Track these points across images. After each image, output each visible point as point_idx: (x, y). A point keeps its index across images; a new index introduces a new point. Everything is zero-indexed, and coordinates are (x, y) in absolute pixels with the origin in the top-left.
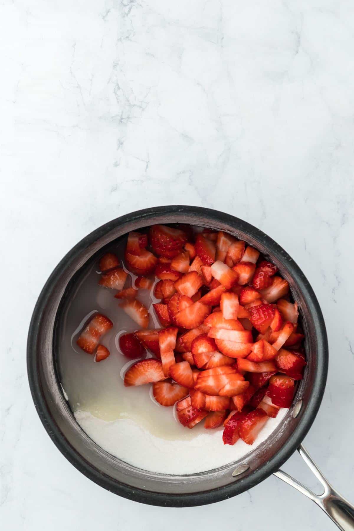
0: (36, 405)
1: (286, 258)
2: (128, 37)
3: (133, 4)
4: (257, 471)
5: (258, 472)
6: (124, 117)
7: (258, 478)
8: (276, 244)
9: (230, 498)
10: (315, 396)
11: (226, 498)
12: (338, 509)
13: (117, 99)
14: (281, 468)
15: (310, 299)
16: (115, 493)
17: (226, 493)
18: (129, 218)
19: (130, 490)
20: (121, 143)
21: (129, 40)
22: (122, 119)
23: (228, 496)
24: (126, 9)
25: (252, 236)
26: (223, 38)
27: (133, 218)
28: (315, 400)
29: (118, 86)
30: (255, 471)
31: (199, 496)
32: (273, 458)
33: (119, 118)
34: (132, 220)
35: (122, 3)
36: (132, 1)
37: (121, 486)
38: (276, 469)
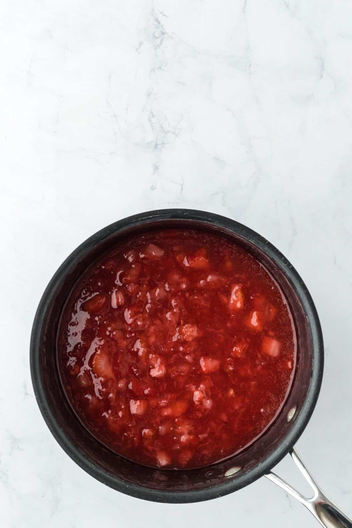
0: (36, 397)
1: (286, 265)
2: (160, 68)
3: (164, 36)
5: (250, 473)
7: (250, 479)
8: (278, 250)
9: (221, 496)
10: (309, 401)
11: (218, 497)
12: (327, 513)
13: (152, 126)
14: (272, 470)
15: (308, 306)
16: (110, 487)
17: (217, 492)
18: (135, 219)
19: (124, 484)
20: (156, 168)
21: (161, 70)
22: (157, 144)
23: (220, 494)
24: (158, 41)
25: (255, 242)
27: (140, 219)
28: (309, 405)
29: (153, 114)
30: (247, 472)
32: (265, 460)
33: (154, 144)
34: (138, 221)
35: (154, 35)
36: (163, 34)
37: (116, 480)
38: (267, 471)
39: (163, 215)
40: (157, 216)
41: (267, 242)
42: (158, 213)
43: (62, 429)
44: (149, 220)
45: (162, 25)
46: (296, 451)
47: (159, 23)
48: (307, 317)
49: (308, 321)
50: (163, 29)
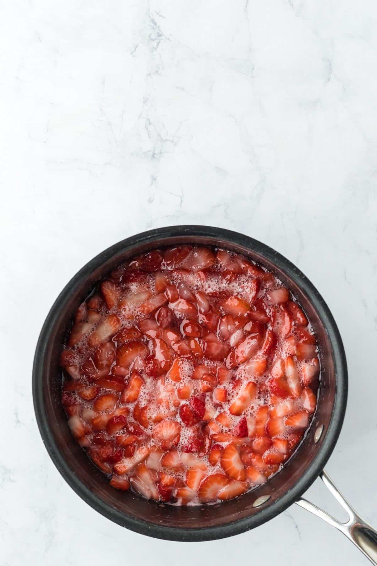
0: (44, 440)
1: (299, 275)
2: (157, 72)
3: (161, 38)
4: (278, 500)
6: (156, 153)
7: (280, 508)
8: (288, 261)
9: (251, 529)
10: (335, 419)
11: (247, 530)
12: (365, 537)
13: (149, 135)
14: (303, 496)
15: (326, 317)
16: (130, 530)
17: (247, 524)
19: (146, 525)
20: (154, 179)
21: (158, 74)
22: (154, 154)
23: (249, 527)
24: (155, 44)
25: (263, 254)
26: (253, 69)
27: (138, 240)
28: (335, 423)
29: (150, 122)
30: (276, 501)
31: (218, 529)
32: (294, 486)
33: (151, 153)
34: (136, 243)
35: (150, 37)
36: (160, 35)
37: (136, 522)
38: (298, 497)
39: (161, 234)
40: (155, 235)
41: (276, 253)
42: (157, 232)
43: (74, 472)
44: (148, 241)
45: (159, 27)
46: (327, 474)
47: (156, 24)
48: (326, 329)
49: (328, 334)
50: (160, 30)
